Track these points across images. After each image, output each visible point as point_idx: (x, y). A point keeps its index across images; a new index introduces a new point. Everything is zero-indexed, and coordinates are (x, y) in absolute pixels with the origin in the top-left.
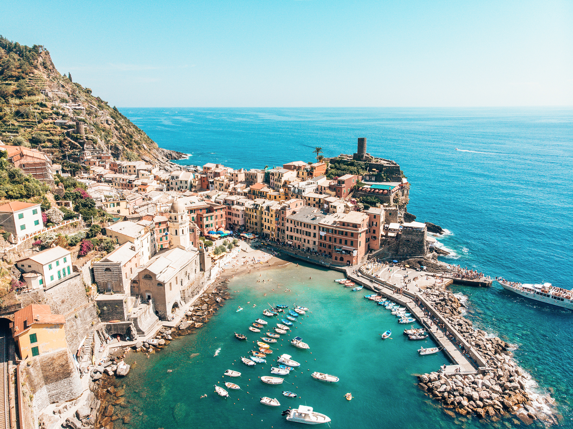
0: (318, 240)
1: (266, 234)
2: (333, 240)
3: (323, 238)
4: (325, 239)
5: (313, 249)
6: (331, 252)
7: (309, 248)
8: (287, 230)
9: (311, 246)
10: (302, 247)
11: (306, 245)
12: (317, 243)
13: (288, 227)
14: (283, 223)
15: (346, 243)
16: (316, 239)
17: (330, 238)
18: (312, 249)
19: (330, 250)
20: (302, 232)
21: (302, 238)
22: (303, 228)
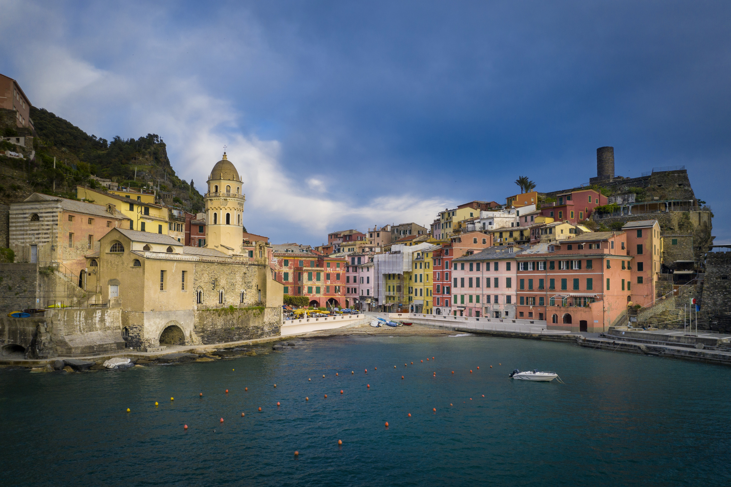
0: (514, 293)
2: (547, 284)
3: (527, 284)
4: (531, 288)
5: (507, 314)
6: (543, 311)
7: (498, 313)
8: (456, 285)
9: (502, 308)
10: (483, 315)
11: (493, 307)
12: (514, 300)
13: (455, 279)
14: (447, 275)
15: (576, 286)
16: (512, 292)
17: (540, 282)
18: (504, 314)
19: (541, 309)
20: (484, 283)
21: (483, 295)
22: (484, 274)
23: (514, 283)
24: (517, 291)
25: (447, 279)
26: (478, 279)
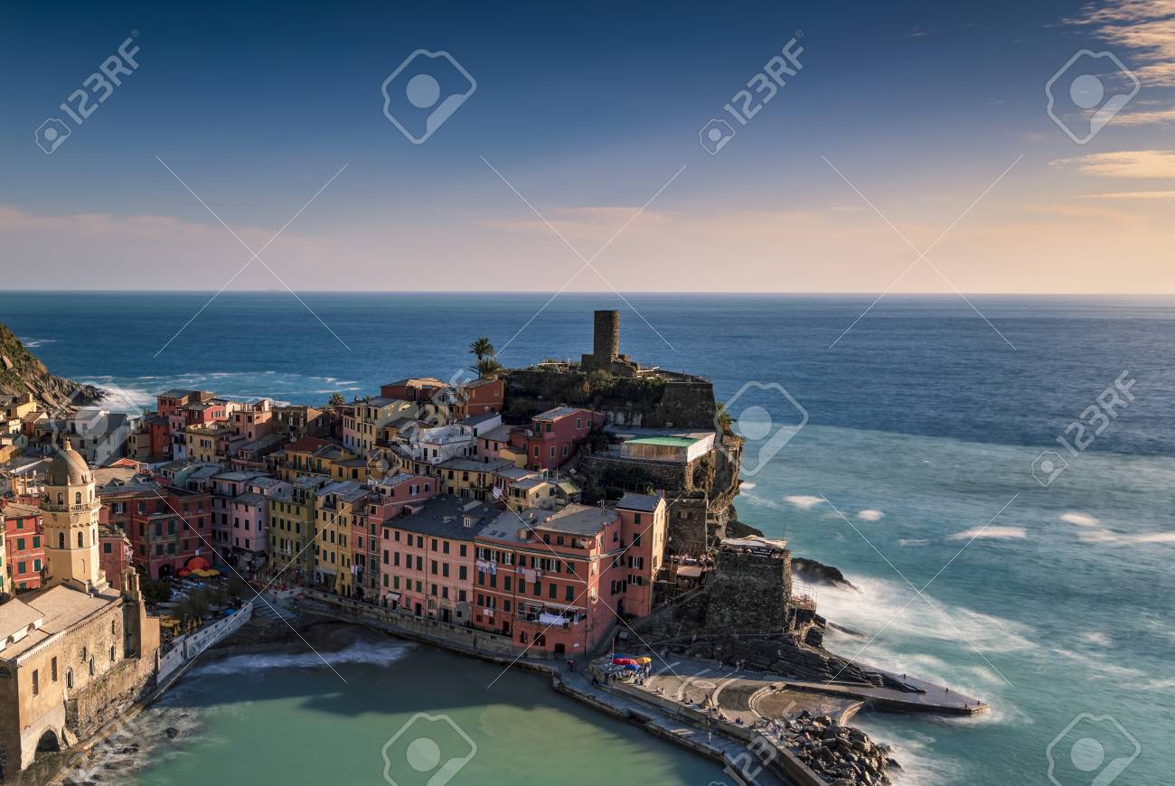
0: (471, 588)
1: (326, 576)
2: (515, 585)
3: (487, 580)
5: (459, 614)
6: (509, 620)
7: (446, 612)
8: (386, 561)
9: (452, 605)
10: (426, 610)
11: (439, 601)
12: (469, 597)
13: (386, 553)
14: (373, 542)
15: (553, 595)
16: (468, 585)
17: (507, 580)
18: (454, 614)
19: (506, 616)
20: (427, 566)
21: (427, 583)
22: (429, 555)
23: (470, 574)
24: (474, 585)
25: (373, 549)
26: (419, 559)
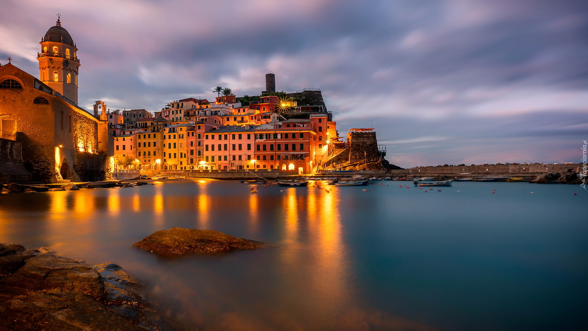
2: (276, 148)
3: (261, 148)
4: (265, 150)
5: (248, 166)
7: (241, 167)
8: (207, 150)
9: (244, 163)
11: (237, 162)
13: (207, 146)
14: (199, 143)
15: (294, 149)
16: (252, 152)
17: (272, 146)
18: (245, 167)
20: (230, 147)
21: (230, 155)
22: (230, 142)
23: (253, 147)
24: (255, 152)
25: (199, 145)
26: (226, 145)
